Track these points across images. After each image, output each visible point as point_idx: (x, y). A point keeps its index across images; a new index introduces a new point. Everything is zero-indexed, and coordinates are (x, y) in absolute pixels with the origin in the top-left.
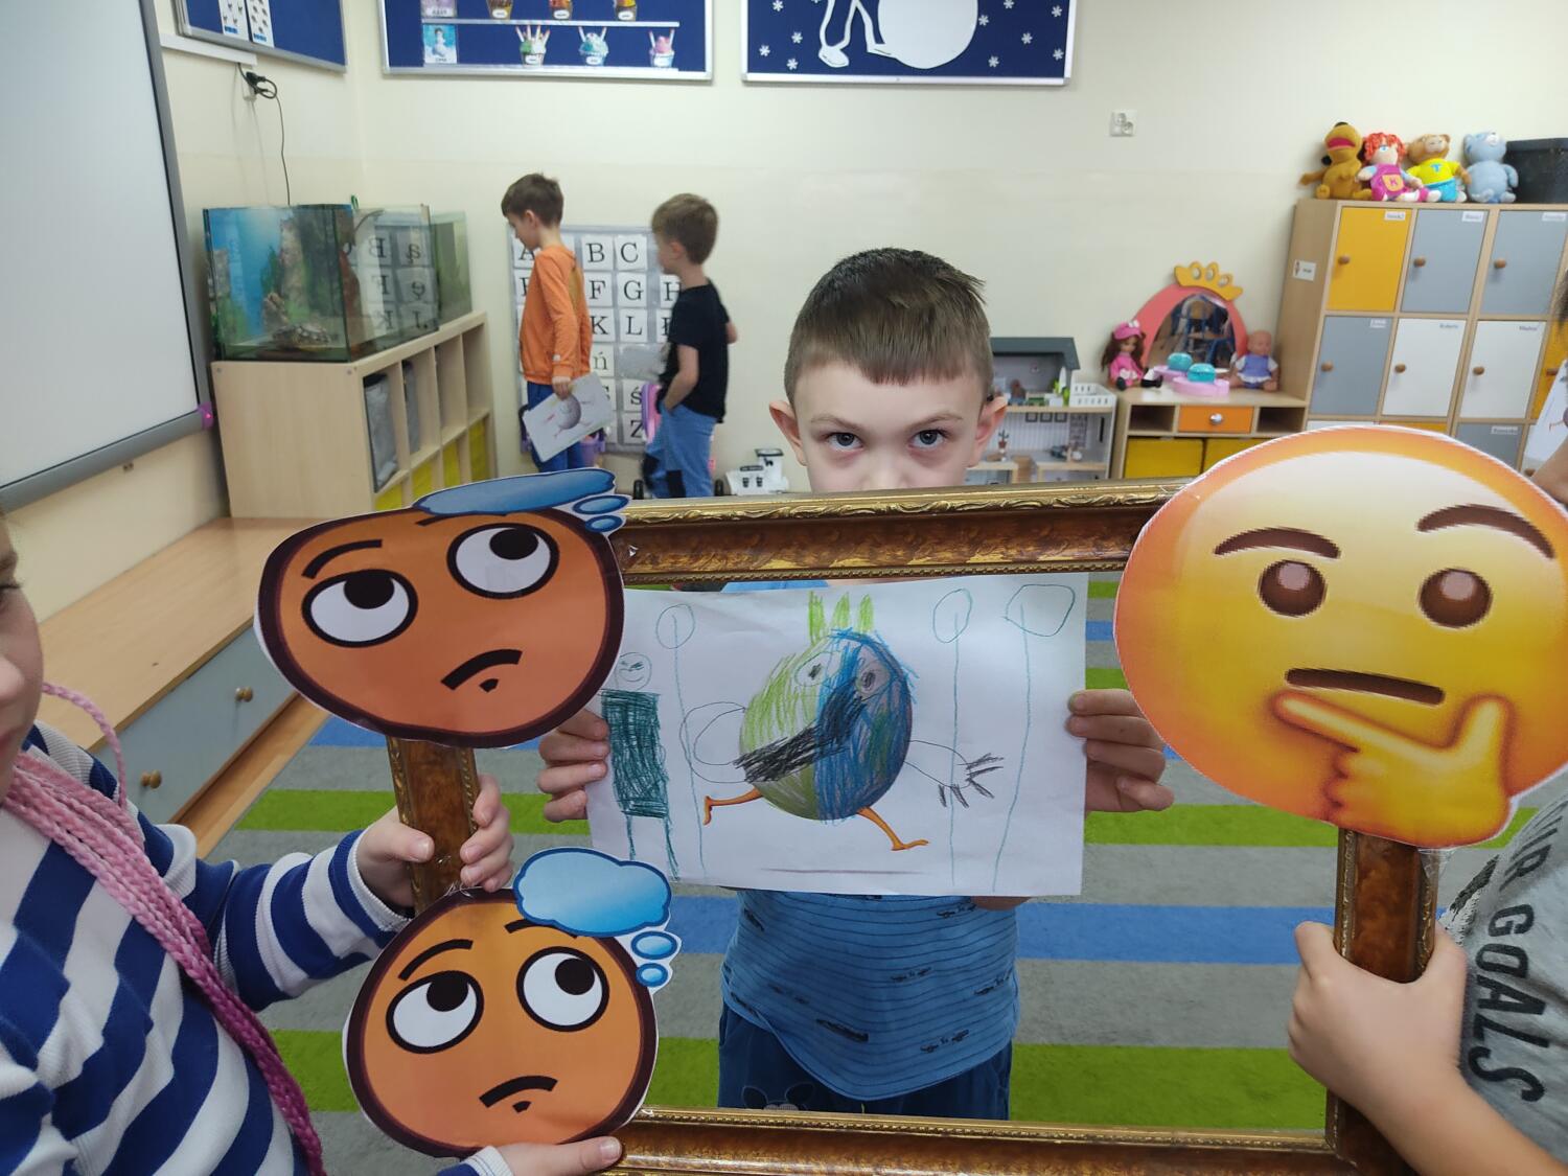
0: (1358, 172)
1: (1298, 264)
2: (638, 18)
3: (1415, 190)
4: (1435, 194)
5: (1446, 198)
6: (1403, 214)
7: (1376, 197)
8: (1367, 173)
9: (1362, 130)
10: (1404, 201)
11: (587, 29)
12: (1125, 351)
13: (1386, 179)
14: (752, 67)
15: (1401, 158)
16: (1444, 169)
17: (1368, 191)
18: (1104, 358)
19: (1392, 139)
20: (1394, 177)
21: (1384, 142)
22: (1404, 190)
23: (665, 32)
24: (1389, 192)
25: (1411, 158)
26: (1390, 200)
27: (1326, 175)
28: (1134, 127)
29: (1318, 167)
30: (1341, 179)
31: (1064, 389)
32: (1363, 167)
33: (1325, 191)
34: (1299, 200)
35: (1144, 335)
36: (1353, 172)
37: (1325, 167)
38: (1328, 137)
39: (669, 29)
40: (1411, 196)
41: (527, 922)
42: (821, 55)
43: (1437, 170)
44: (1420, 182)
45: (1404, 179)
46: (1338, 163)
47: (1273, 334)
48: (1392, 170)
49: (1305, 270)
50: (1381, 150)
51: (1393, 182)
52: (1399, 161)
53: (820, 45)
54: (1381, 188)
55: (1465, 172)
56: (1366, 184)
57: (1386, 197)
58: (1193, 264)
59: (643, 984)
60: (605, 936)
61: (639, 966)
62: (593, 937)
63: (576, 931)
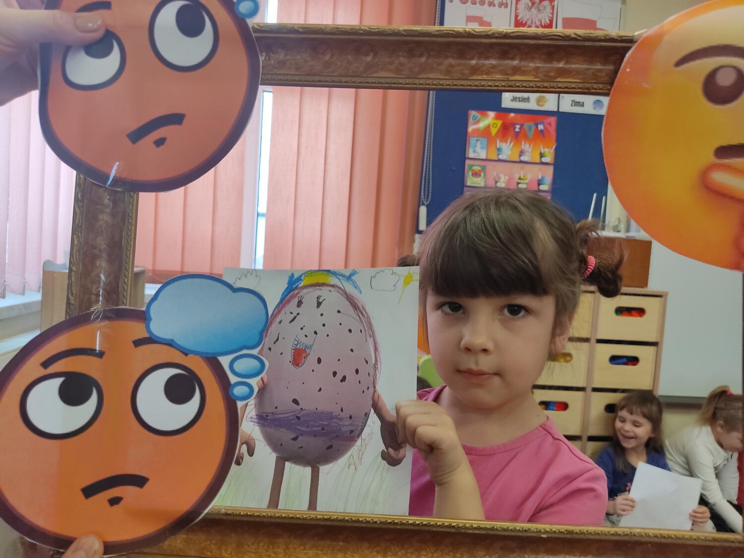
59: (234, 398)
60: (210, 356)
61: (232, 383)
62: (200, 356)
63: (188, 350)
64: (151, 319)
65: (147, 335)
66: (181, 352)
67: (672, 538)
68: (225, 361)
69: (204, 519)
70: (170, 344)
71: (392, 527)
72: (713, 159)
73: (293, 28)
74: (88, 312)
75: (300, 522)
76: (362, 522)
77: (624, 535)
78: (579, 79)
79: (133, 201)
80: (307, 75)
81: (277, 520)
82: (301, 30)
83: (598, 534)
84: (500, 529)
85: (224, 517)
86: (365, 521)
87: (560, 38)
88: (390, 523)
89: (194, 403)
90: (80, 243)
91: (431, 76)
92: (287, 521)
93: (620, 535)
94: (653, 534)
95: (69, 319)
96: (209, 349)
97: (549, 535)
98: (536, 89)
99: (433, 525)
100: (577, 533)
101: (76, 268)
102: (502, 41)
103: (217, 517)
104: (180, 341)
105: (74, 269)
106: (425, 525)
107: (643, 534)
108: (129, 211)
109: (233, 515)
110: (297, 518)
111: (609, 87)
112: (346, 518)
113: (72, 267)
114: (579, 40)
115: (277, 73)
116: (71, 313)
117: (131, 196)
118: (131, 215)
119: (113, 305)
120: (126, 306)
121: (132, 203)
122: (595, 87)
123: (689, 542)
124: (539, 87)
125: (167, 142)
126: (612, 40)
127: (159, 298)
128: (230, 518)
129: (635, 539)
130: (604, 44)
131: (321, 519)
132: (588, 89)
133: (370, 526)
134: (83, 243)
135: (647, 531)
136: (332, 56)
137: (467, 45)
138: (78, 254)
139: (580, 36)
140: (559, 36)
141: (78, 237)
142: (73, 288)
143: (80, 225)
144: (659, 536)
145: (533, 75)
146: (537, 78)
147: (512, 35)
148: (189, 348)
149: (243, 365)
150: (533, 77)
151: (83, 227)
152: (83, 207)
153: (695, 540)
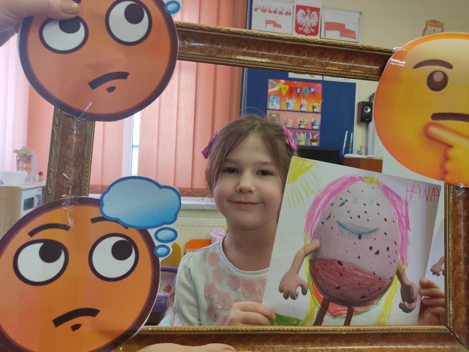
59: (157, 256)
60: (142, 229)
61: (156, 246)
62: (136, 229)
63: (128, 225)
64: (103, 205)
65: (101, 215)
66: (123, 226)
67: (411, 330)
68: (152, 232)
69: (138, 335)
70: (116, 221)
71: (257, 333)
72: (430, 120)
73: (201, 27)
74: (60, 199)
75: (201, 333)
76: (239, 331)
77: (387, 330)
78: (362, 71)
79: (92, 127)
80: (208, 56)
81: (186, 333)
82: (206, 29)
83: (373, 330)
84: (320, 330)
85: (152, 333)
86: (241, 330)
87: (353, 47)
88: (256, 331)
89: (131, 259)
90: (57, 154)
91: (282, 63)
92: (192, 333)
93: (384, 330)
94: (401, 328)
95: (48, 204)
96: (142, 225)
97: (347, 332)
98: (339, 75)
99: (281, 330)
100: (362, 330)
101: (54, 170)
102: (322, 46)
103: (147, 333)
104: (122, 219)
105: (52, 170)
106: (277, 330)
107: (396, 328)
108: (90, 134)
109: (158, 331)
110: (199, 330)
111: (378, 77)
112: (230, 329)
113: (51, 169)
114: (364, 49)
115: (189, 53)
116: (49, 200)
117: (91, 124)
118: (90, 136)
119: (77, 195)
120: (86, 196)
121: (91, 129)
122: (371, 76)
123: (419, 332)
124: (341, 74)
125: (115, 90)
126: (381, 51)
127: (110, 191)
128: (156, 333)
129: (392, 331)
130: (376, 52)
131: (214, 330)
132: (367, 77)
133: (244, 333)
134: (58, 153)
135: (398, 327)
136: (223, 46)
137: (302, 47)
138: (55, 161)
139: (365, 47)
140: (353, 46)
141: (55, 150)
142: (51, 183)
143: (57, 141)
144: (405, 329)
145: (338, 67)
146: (340, 69)
147: (328, 43)
148: (128, 224)
149: (163, 235)
150: (337, 68)
151: (59, 143)
152: (59, 129)
153: (422, 330)
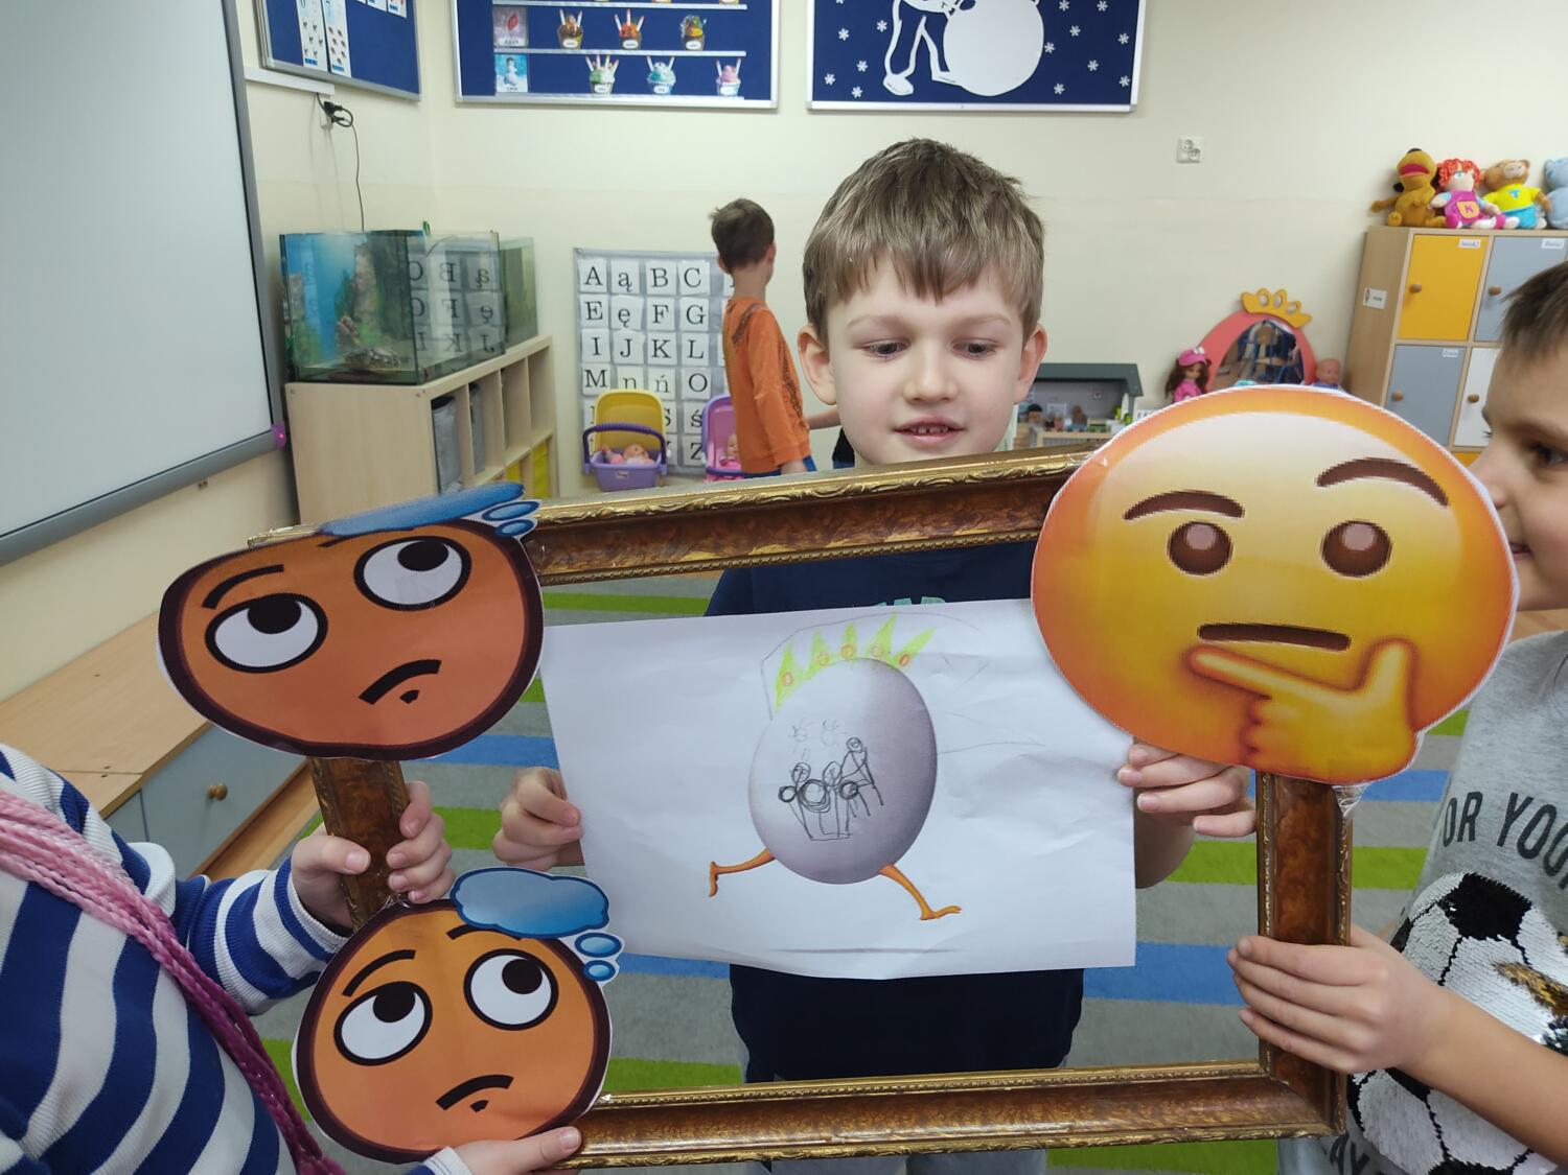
0: (1432, 199)
1: (1368, 291)
2: (705, 48)
3: (1491, 217)
4: (1513, 221)
5: (1525, 225)
6: (1478, 242)
7: (1450, 224)
8: (1441, 200)
9: (1436, 157)
10: (1480, 229)
11: (655, 59)
12: (1188, 377)
13: (1461, 206)
14: (817, 96)
15: (1477, 184)
16: (1522, 196)
17: (1442, 219)
18: (1168, 384)
19: (1468, 166)
20: (1469, 203)
21: (1460, 168)
22: (1480, 217)
23: (732, 61)
24: (1464, 219)
25: (1487, 184)
26: (1464, 227)
27: (1398, 204)
28: (1202, 153)
29: (1390, 194)
30: (1414, 206)
31: (1126, 415)
32: (1436, 194)
33: (1397, 218)
34: (1370, 227)
35: (1209, 362)
36: (1427, 198)
37: (1397, 194)
38: (1401, 162)
39: (736, 58)
40: (1488, 223)
41: (469, 928)
42: (885, 83)
43: (1516, 196)
44: (1497, 209)
45: (1480, 206)
46: (1411, 190)
47: (1341, 360)
48: (1467, 196)
49: (1375, 298)
50: (1456, 176)
51: (1468, 209)
52: (1474, 187)
53: (885, 73)
54: (1455, 215)
55: (1545, 198)
56: (1440, 211)
57: (1460, 224)
58: (1259, 292)
59: (591, 979)
60: (548, 938)
61: (585, 963)
62: (537, 938)
63: (519, 934)
64: (461, 906)
65: (463, 923)
66: (511, 936)
68: (570, 942)
72: (1197, 639)
77: (1110, 1080)
89: (544, 991)
96: (544, 930)
103: (606, 1110)
104: (505, 925)
125: (420, 695)
148: (520, 931)
149: (592, 945)
